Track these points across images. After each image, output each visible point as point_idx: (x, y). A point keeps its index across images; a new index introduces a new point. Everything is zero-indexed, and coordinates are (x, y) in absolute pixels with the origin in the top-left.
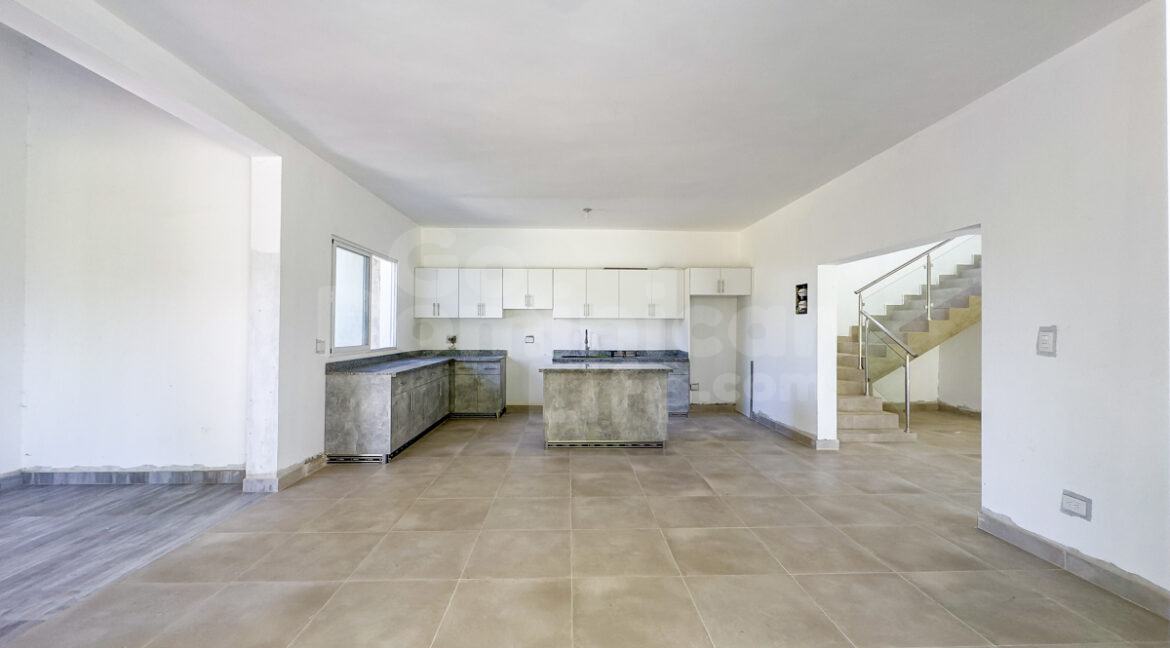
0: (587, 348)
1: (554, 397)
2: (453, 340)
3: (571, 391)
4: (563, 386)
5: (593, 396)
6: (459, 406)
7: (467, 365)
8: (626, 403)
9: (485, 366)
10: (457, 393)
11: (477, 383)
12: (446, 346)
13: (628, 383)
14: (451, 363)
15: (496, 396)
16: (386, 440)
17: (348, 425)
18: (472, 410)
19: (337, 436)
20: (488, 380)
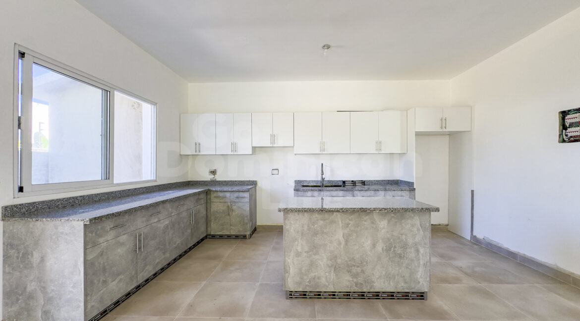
0: (323, 179)
1: (296, 240)
2: (213, 172)
3: (316, 234)
4: (306, 228)
5: (341, 239)
6: (215, 229)
7: (221, 194)
8: (380, 247)
9: (236, 195)
10: (213, 218)
11: (229, 210)
12: (208, 177)
13: (383, 224)
14: (207, 193)
15: (246, 221)
16: (79, 307)
17: (31, 287)
18: (226, 232)
19: (18, 300)
20: (239, 207)
